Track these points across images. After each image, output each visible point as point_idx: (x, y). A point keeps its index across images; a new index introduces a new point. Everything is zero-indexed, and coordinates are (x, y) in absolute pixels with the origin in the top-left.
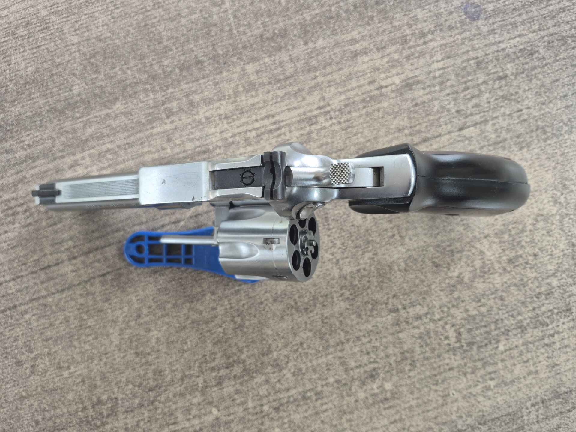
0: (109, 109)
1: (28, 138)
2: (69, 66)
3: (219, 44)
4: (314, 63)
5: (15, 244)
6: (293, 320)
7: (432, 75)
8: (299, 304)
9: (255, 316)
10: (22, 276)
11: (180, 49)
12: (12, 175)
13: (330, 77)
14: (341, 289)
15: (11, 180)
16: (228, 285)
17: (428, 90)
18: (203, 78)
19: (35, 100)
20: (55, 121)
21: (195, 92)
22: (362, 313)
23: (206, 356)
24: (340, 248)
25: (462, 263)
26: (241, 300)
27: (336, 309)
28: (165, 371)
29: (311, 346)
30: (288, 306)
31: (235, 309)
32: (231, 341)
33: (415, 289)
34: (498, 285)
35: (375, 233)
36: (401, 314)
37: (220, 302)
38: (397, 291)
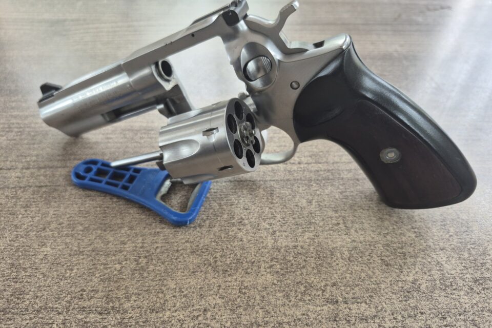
6: (206, 278)
8: (219, 263)
9: (163, 263)
14: (272, 260)
16: (150, 225)
22: (291, 294)
23: (85, 291)
24: (280, 221)
25: (417, 270)
26: (156, 242)
27: (260, 281)
28: (27, 295)
29: (217, 317)
30: (206, 262)
31: (145, 249)
32: (123, 283)
33: (361, 283)
34: (467, 306)
35: (319, 217)
36: (341, 308)
37: (133, 238)
38: (338, 280)
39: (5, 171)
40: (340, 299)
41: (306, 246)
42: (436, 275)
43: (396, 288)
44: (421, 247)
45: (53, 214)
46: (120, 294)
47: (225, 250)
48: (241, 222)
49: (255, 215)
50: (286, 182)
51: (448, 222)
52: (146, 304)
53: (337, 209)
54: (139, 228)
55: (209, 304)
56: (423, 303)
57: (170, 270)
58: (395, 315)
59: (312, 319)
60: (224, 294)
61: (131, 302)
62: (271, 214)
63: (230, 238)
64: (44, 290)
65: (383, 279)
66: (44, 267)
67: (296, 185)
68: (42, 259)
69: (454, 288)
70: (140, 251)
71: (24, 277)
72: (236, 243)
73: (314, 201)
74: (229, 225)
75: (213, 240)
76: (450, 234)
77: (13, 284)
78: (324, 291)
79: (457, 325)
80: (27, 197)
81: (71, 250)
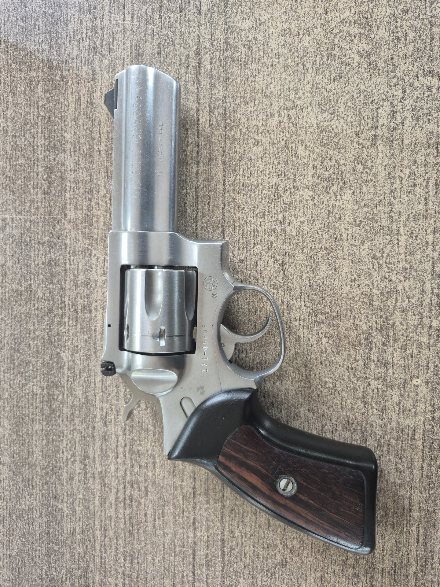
0: (64, 365)
1: (65, 453)
2: (14, 387)
3: (39, 237)
4: (85, 148)
5: (160, 512)
6: (343, 258)
7: (135, 29)
8: (327, 245)
9: (324, 299)
10: (194, 519)
11: (32, 276)
12: (94, 484)
13: (104, 137)
14: (328, 193)
15: (98, 487)
17: (149, 38)
18: (65, 263)
19: (34, 432)
20: (59, 421)
21: (76, 277)
22: (365, 178)
23: (348, 367)
24: (282, 180)
25: (347, 47)
26: (300, 308)
27: (350, 207)
28: (349, 417)
29: (381, 248)
30: (326, 258)
31: (307, 317)
32: (342, 334)
33: (358, 108)
34: (389, 12)
35: (279, 136)
36: (381, 134)
37: (294, 330)
38: (353, 130)
40: (373, 132)
41: (314, 156)
42: (354, 29)
43: (365, 75)
47: (314, 240)
48: (280, 222)
49: (272, 206)
50: (227, 166)
56: (382, 54)
57: (332, 292)
58: (392, 84)
59: (390, 162)
62: (272, 188)
63: (299, 233)
65: (355, 86)
69: (369, 17)
72: (306, 228)
73: (256, 138)
74: (283, 235)
75: (301, 251)
77: (338, 433)
79: (406, 28)
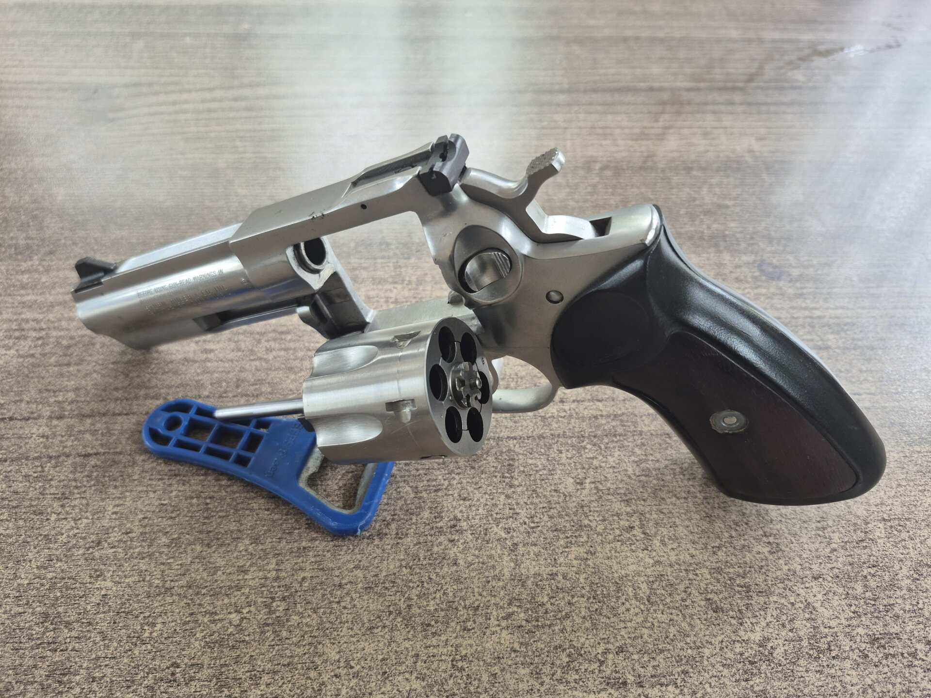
39: (19, 424)
44: (779, 573)
45: (113, 513)
46: (242, 672)
51: (830, 523)
52: (288, 692)
53: (629, 496)
54: (269, 540)
55: (398, 690)
60: (425, 671)
61: (262, 688)
64: (106, 666)
66: (104, 620)
67: (555, 446)
68: (98, 604)
70: (274, 587)
71: (68, 640)
76: (834, 546)
78: (602, 663)
80: (62, 478)
81: (150, 586)
